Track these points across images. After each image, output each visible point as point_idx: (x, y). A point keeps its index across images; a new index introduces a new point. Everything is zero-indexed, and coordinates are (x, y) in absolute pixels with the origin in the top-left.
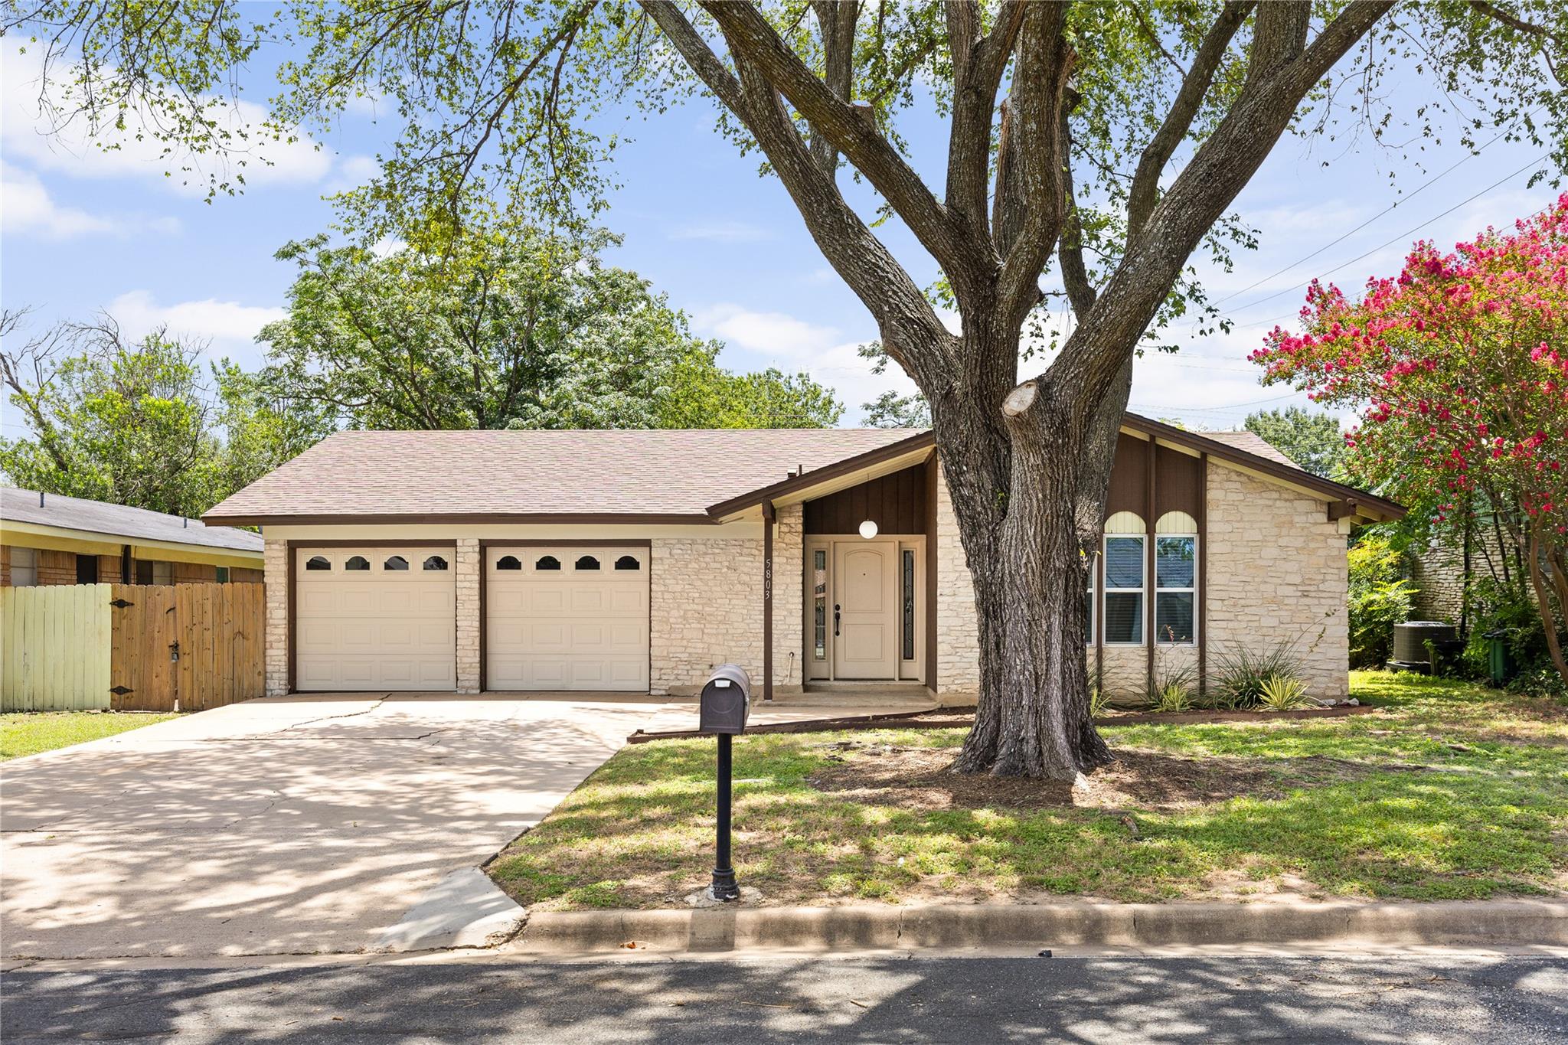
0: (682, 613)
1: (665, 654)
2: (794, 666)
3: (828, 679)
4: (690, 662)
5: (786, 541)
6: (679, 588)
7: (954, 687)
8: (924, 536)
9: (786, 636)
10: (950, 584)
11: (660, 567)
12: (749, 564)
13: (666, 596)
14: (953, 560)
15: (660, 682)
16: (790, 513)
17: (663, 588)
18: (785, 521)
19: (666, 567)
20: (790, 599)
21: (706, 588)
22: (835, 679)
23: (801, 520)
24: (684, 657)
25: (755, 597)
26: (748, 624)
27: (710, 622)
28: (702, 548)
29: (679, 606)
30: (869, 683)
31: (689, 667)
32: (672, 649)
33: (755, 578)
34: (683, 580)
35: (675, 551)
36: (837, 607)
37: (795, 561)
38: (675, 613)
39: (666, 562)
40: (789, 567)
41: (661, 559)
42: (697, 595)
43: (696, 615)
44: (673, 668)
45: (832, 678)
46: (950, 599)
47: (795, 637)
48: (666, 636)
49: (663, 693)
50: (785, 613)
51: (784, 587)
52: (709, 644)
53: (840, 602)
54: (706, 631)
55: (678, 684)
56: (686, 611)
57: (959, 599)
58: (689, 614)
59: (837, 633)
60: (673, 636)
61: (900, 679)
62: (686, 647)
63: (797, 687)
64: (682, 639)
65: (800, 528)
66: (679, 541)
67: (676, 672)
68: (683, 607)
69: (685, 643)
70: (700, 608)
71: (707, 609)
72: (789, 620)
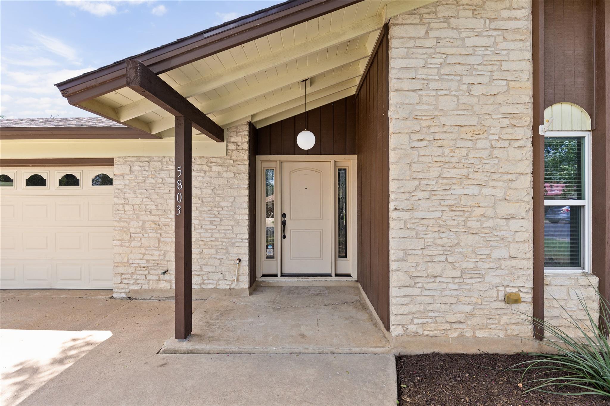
0: (140, 223)
1: (125, 260)
2: (241, 271)
3: (276, 275)
4: (147, 267)
5: (234, 157)
6: (138, 201)
7: (412, 328)
8: (355, 157)
9: (233, 244)
10: (408, 195)
11: (122, 182)
12: (200, 179)
13: (127, 208)
14: (410, 164)
15: (121, 285)
16: (237, 132)
17: (123, 202)
18: (233, 140)
19: (127, 182)
20: (237, 210)
21: (162, 201)
22: (283, 275)
23: (247, 139)
24: (142, 263)
25: (206, 209)
26: (200, 233)
27: (166, 232)
28: (158, 165)
29: (138, 217)
30: (311, 279)
31: (146, 273)
32: (132, 256)
33: (205, 191)
34: (141, 194)
35: (134, 168)
36: (284, 216)
37: (241, 176)
38: (134, 223)
39: (127, 177)
40: (236, 182)
41: (123, 175)
42: (154, 207)
43: (153, 225)
44: (132, 273)
45: (279, 275)
46: (406, 215)
47: (241, 245)
48: (127, 244)
49: (124, 295)
50: (233, 223)
51: (231, 200)
52: (165, 251)
53: (285, 211)
54: (162, 239)
55: (137, 287)
56: (144, 222)
57: (418, 215)
58: (147, 225)
59: (284, 237)
60: (133, 244)
61: (337, 275)
62: (144, 254)
63: (243, 290)
64: (141, 246)
65: (246, 146)
66: (138, 159)
67: (134, 277)
68: (142, 218)
69: (143, 251)
70: (157, 219)
71: (163, 220)
72: (236, 230)
